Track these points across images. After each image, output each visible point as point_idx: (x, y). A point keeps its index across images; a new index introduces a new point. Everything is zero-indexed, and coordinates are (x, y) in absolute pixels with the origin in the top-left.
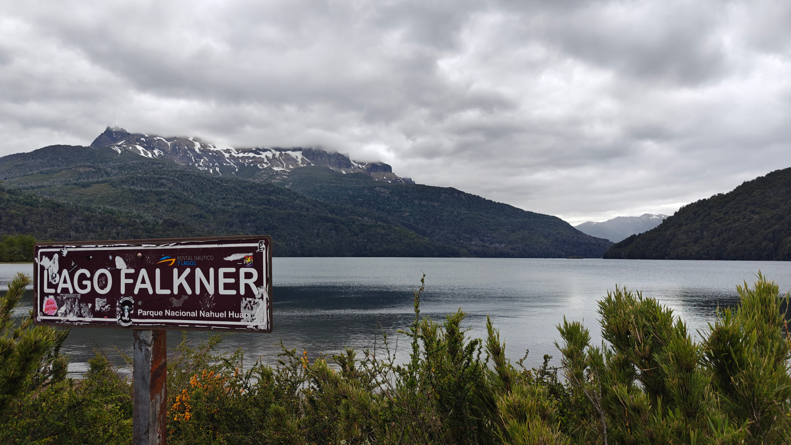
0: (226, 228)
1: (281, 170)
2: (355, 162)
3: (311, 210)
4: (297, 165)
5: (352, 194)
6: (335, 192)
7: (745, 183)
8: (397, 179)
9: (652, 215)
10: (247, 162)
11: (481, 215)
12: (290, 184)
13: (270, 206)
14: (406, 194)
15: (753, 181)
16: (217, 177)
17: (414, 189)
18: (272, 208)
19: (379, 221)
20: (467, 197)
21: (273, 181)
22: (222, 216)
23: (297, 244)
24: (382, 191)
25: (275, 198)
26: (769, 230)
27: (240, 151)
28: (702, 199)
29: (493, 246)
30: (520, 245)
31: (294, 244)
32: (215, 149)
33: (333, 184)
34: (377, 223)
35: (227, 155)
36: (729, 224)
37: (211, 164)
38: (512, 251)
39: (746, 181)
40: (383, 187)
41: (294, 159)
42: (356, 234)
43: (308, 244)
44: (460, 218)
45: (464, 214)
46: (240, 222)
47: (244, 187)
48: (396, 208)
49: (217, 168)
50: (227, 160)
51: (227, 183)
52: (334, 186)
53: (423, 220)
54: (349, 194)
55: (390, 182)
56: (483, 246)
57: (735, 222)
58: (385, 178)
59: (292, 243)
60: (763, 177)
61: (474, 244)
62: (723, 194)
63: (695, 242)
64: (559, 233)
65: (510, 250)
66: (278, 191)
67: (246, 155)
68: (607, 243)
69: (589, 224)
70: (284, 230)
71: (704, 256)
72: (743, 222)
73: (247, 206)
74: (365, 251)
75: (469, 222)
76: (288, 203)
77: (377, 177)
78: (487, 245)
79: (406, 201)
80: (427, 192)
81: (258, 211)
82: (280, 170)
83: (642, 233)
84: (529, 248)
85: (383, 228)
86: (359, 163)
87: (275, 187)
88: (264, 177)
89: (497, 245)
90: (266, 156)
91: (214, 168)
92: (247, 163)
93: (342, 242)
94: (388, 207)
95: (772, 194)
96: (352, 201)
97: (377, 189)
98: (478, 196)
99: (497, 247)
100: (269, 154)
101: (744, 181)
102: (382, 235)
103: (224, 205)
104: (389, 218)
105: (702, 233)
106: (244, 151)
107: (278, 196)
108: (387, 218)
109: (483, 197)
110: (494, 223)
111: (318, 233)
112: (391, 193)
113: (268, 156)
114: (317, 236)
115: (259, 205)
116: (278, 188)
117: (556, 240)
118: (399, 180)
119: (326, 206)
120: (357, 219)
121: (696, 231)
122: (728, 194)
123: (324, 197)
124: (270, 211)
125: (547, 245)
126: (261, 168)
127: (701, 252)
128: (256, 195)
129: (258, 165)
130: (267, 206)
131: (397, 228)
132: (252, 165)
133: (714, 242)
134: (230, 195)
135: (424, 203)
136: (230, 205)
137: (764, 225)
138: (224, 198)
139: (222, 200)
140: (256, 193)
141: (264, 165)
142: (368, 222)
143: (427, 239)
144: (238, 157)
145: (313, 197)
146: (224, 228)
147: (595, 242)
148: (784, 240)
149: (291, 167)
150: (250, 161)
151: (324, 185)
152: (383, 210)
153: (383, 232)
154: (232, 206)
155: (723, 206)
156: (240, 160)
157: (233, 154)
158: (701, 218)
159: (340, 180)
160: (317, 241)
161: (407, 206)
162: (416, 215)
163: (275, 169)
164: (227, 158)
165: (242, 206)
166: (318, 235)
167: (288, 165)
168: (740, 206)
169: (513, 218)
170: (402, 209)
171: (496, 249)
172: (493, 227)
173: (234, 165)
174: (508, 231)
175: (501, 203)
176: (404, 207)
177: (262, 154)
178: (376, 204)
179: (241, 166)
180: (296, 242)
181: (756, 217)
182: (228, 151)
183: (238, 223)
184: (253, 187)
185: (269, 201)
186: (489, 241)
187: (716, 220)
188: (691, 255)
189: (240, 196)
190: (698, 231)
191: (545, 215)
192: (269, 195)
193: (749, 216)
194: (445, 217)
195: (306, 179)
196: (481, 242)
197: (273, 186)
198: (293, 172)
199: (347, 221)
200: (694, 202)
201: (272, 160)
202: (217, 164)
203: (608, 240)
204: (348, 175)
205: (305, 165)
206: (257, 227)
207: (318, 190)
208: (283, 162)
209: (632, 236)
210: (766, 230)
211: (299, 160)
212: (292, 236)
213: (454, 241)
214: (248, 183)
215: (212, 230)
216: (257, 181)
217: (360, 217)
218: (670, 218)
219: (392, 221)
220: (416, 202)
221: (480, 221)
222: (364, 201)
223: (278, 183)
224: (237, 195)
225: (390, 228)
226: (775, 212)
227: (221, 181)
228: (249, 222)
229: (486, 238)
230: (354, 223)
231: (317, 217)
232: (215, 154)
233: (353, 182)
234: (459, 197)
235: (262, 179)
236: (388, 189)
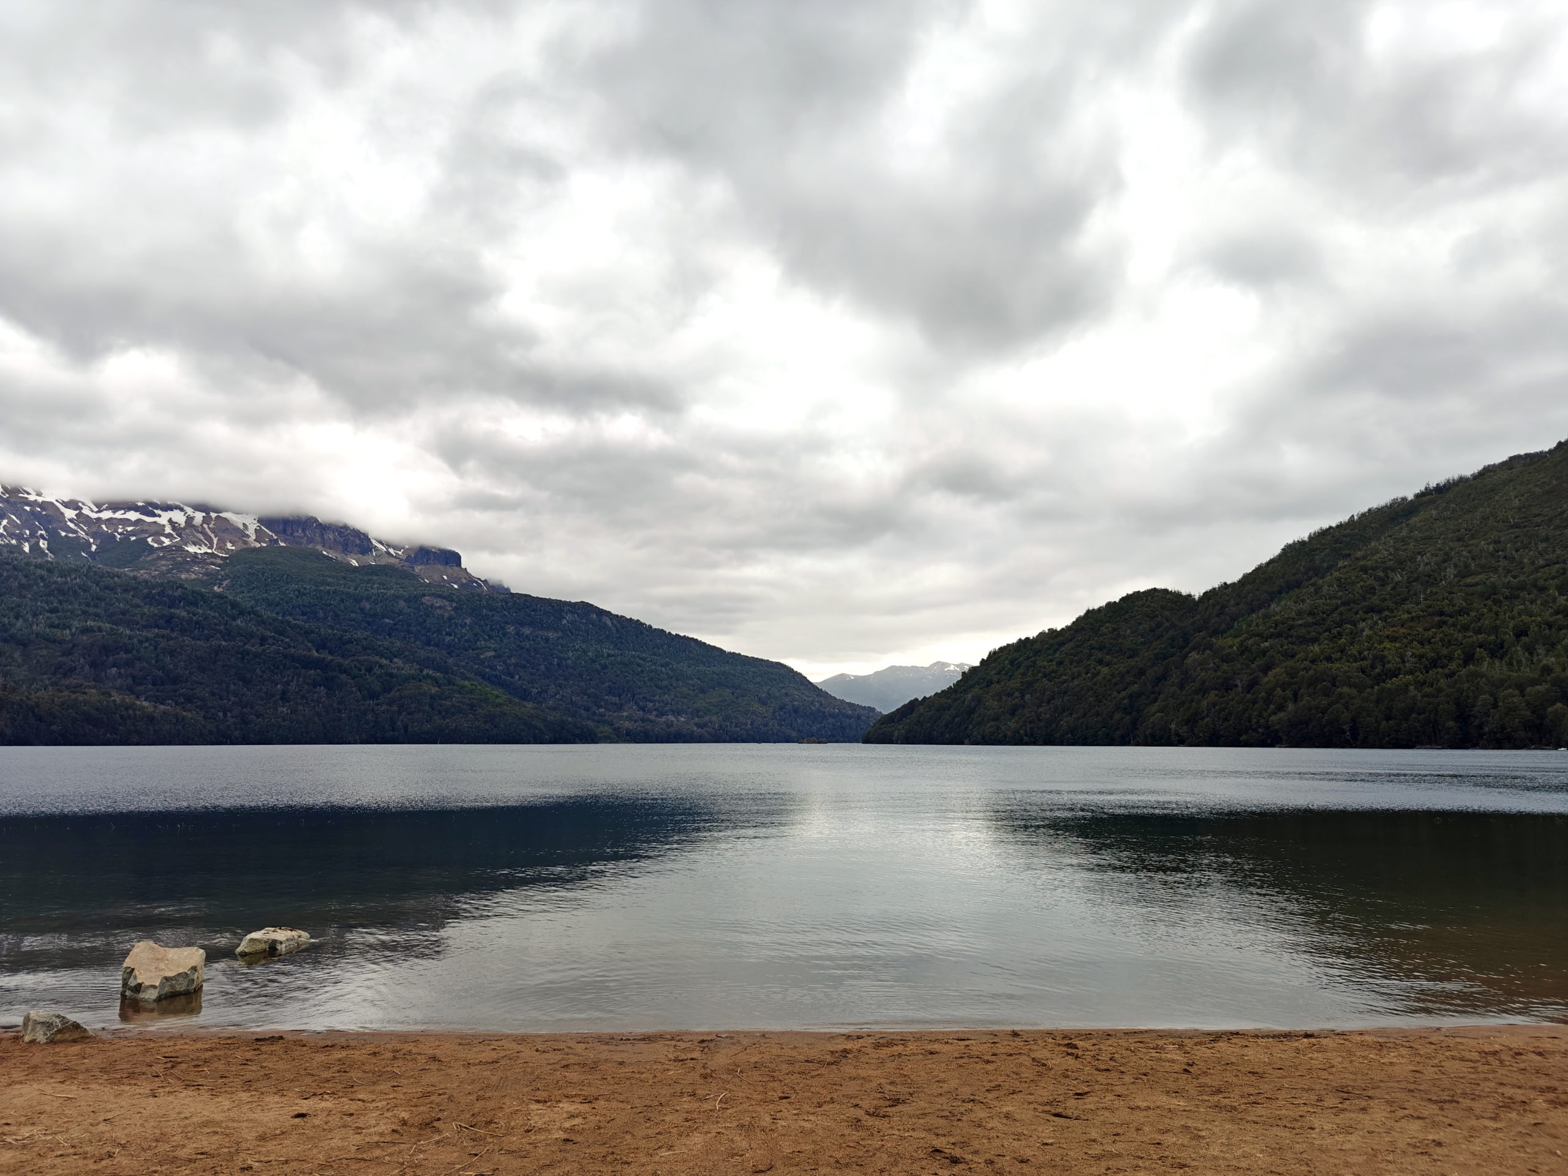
0: (54, 679)
1: (206, 553)
2: (381, 543)
3: (270, 641)
4: (245, 543)
5: (370, 609)
6: (330, 605)
7: (1088, 612)
8: (471, 579)
9: (949, 665)
10: (120, 531)
11: (641, 659)
12: (225, 583)
13: (172, 630)
14: (490, 613)
15: (1100, 609)
16: (39, 560)
17: (507, 603)
18: (174, 635)
19: (427, 667)
20: (615, 622)
21: (183, 576)
22: (45, 652)
23: (232, 717)
24: (438, 605)
25: (184, 614)
26: (1123, 694)
27: (104, 507)
28: (1023, 638)
29: (664, 719)
30: (714, 718)
31: (225, 715)
32: (40, 499)
33: (328, 588)
34: (421, 671)
35: (70, 514)
36: (1065, 681)
37: (28, 532)
38: (700, 730)
39: (1091, 608)
40: (440, 596)
41: (239, 529)
42: (373, 695)
43: (258, 717)
44: (600, 664)
45: (609, 655)
46: (93, 665)
47: (107, 588)
48: (466, 641)
49: (41, 541)
50: (69, 523)
51: (65, 576)
52: (328, 592)
53: (524, 667)
54: (362, 610)
55: (456, 586)
56: (643, 721)
57: (1073, 678)
58: (445, 577)
59: (221, 714)
60: (1115, 602)
61: (627, 717)
62: (1056, 630)
63: (1013, 713)
64: (786, 695)
65: (695, 728)
66: (193, 598)
67: (119, 515)
68: (871, 714)
69: (841, 679)
70: (201, 684)
71: (1026, 739)
72: (1085, 679)
73: (112, 629)
74: (393, 730)
75: (619, 672)
76: (216, 625)
77: (427, 575)
78: (652, 717)
79: (488, 628)
80: (533, 611)
81: (141, 642)
82: (202, 552)
83: (928, 696)
84: (732, 722)
85: (436, 682)
86: (389, 546)
87: (186, 589)
88: (163, 565)
89: (671, 718)
90: (170, 521)
91: (33, 541)
92: (119, 534)
93: (340, 711)
94: (448, 639)
95: (1128, 631)
96: (368, 623)
97: (425, 599)
98: (638, 621)
99: (672, 722)
100: (179, 517)
101: (1087, 609)
102: (432, 697)
103: (52, 626)
104: (450, 661)
105: (1023, 696)
106: (115, 507)
107: (193, 609)
108: (445, 662)
109: (648, 624)
110: (667, 674)
111: (284, 693)
112: (455, 609)
113: (174, 520)
114: (282, 699)
115: (145, 627)
116: (193, 592)
117: (781, 708)
118: (476, 582)
119: (307, 633)
120: (377, 663)
121: (1013, 694)
122: (1063, 629)
123: (304, 614)
124: (171, 643)
125: (765, 717)
126: (156, 545)
127: (1022, 732)
128: (138, 606)
129: (149, 540)
130: (163, 632)
131: (466, 683)
132: (133, 538)
133: (1041, 712)
134: (71, 604)
135: (527, 631)
136: (69, 628)
137: (1116, 684)
138: (53, 611)
139: (49, 615)
140: (136, 601)
141: (163, 539)
142: (403, 669)
143: (530, 705)
144: (99, 519)
145: (278, 614)
146: (50, 679)
147: (850, 712)
148: (1145, 711)
149: (229, 546)
150: (129, 529)
151: (305, 588)
152: (436, 645)
153: (434, 690)
154: (73, 630)
155: (1056, 650)
156: (104, 526)
157: (86, 511)
158: (1021, 670)
159: (344, 578)
160: (280, 709)
161: (491, 637)
162: (510, 657)
163: (192, 549)
164: (71, 520)
165: (100, 630)
166: (284, 697)
167: (221, 542)
168: (1081, 652)
169: (704, 665)
170: (478, 643)
171: (670, 725)
172: (665, 683)
173: (86, 537)
174: (694, 690)
175: (681, 635)
176: (485, 640)
177: (160, 516)
178: (423, 632)
179: (107, 540)
180: (231, 711)
181: (1105, 670)
182: (72, 504)
183: (87, 667)
184: (132, 587)
185: (169, 620)
186: (655, 710)
187: (1045, 676)
188: (1005, 736)
189: (96, 606)
190: (1017, 694)
191: (762, 660)
192: (170, 607)
193: (1094, 669)
194: (569, 662)
195: (263, 574)
196: (641, 713)
197: (181, 586)
198: (233, 559)
199: (355, 667)
200: (1011, 643)
201: (184, 529)
202: (43, 532)
203: (874, 709)
204: (364, 569)
205: (264, 545)
206: (134, 678)
207: (291, 598)
208: (212, 535)
209: (911, 702)
210: (1119, 692)
211: (251, 532)
212: (221, 699)
213: (587, 709)
214: (119, 577)
215: (15, 682)
216: (142, 574)
217: (386, 659)
218: (973, 670)
219: (455, 668)
220: (511, 629)
221: (639, 669)
222: (395, 624)
223: (194, 580)
224: (88, 605)
225: (450, 682)
226: (1133, 663)
227: (49, 571)
228: (114, 666)
229: (651, 704)
230: (369, 670)
231: (285, 656)
232: (39, 510)
233: (374, 584)
234: (600, 621)
235: (156, 570)
236: (452, 601)
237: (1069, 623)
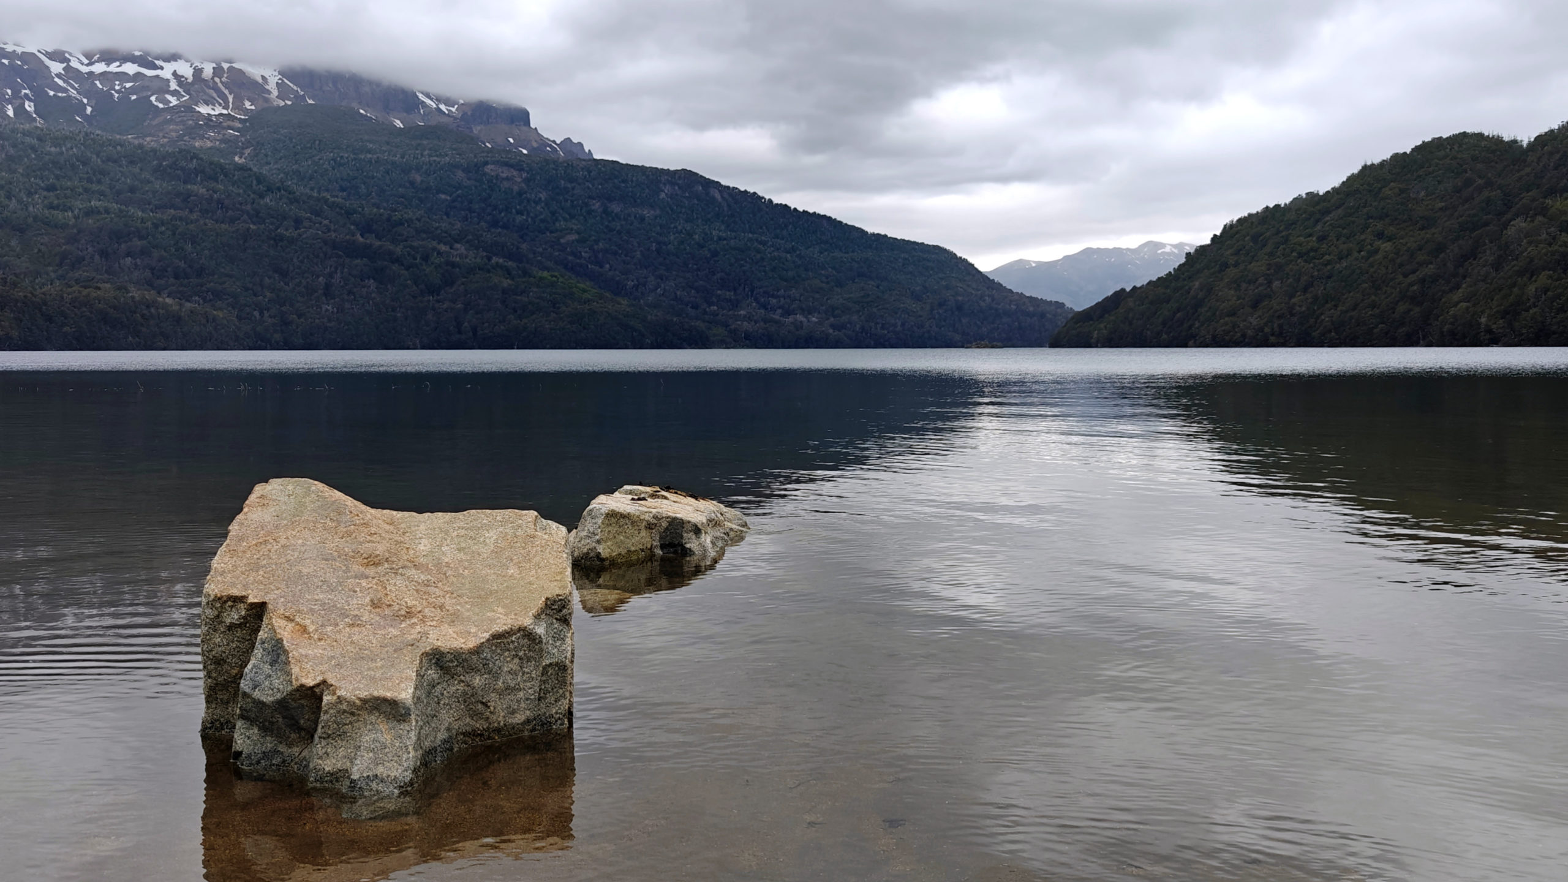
0: (60, 272)
1: (221, 114)
2: (428, 96)
3: (306, 224)
4: (267, 100)
5: (422, 181)
6: (373, 177)
7: (1365, 167)
8: (544, 142)
9: (1163, 245)
10: (117, 88)
11: (761, 243)
12: (247, 152)
13: (191, 211)
14: (569, 185)
15: (1383, 164)
16: (27, 126)
17: (590, 172)
18: (194, 216)
19: (496, 255)
20: (726, 196)
21: (197, 144)
22: (46, 239)
23: (270, 317)
24: (504, 175)
25: (202, 191)
26: (1412, 278)
27: (96, 58)
28: (1271, 205)
29: (791, 319)
30: (855, 318)
31: (262, 313)
32: (19, 50)
33: (369, 156)
34: (489, 259)
35: (56, 67)
36: (1329, 263)
37: (9, 92)
38: (836, 333)
39: (1369, 163)
40: (507, 164)
41: (257, 82)
42: (433, 290)
43: (300, 316)
44: (709, 250)
45: (720, 239)
46: (104, 254)
47: (109, 159)
48: (542, 221)
49: (27, 103)
50: (56, 80)
51: (60, 145)
52: (370, 161)
53: (615, 253)
54: (412, 183)
55: (525, 152)
56: (765, 321)
57: (1340, 259)
58: (511, 140)
59: (256, 313)
60: (1405, 153)
61: (745, 316)
62: (1318, 194)
63: (1255, 305)
64: (947, 288)
65: (831, 331)
66: (212, 170)
67: (114, 68)
68: (1059, 310)
69: (1019, 266)
70: (231, 276)
71: (1272, 339)
72: (1357, 259)
73: (121, 211)
74: (460, 332)
75: (733, 260)
76: (241, 204)
77: (489, 138)
78: (777, 317)
79: (569, 204)
80: (623, 181)
81: (156, 226)
82: (217, 113)
83: (1139, 285)
84: (877, 323)
85: (508, 272)
86: (439, 100)
87: (201, 159)
88: (172, 130)
89: (800, 317)
90: (175, 74)
91: (18, 102)
92: (117, 92)
93: (394, 310)
94: (519, 219)
95: (1423, 193)
96: (421, 200)
97: (489, 169)
98: (755, 193)
99: (801, 322)
100: (186, 71)
101: (1363, 164)
102: (504, 291)
103: (51, 207)
104: (524, 246)
105: (1270, 283)
106: (108, 57)
107: (213, 185)
108: (518, 248)
109: (767, 197)
110: (794, 262)
111: (328, 286)
112: (527, 181)
113: (179, 73)
114: (325, 294)
115: (157, 207)
116: (211, 163)
117: (940, 305)
118: (550, 146)
119: (349, 213)
120: (434, 249)
121: (1257, 280)
122: (1328, 192)
123: (342, 189)
124: (192, 227)
125: (921, 316)
126: (161, 106)
127: (1267, 330)
128: (149, 182)
129: (153, 98)
130: (180, 213)
131: (545, 274)
132: (134, 97)
133: (1295, 304)
134: (70, 179)
135: (616, 208)
136: (71, 209)
137: (1401, 265)
138: (51, 188)
139: (45, 193)
140: (146, 175)
141: (169, 97)
142: (466, 258)
143: (624, 302)
144: (91, 73)
145: (312, 189)
146: (55, 271)
147: (1031, 309)
148: (1443, 300)
149: (248, 105)
150: (128, 85)
151: (342, 157)
152: (505, 227)
153: (506, 283)
154: (76, 212)
155: (1317, 221)
156: (97, 82)
157: (74, 64)
158: (1268, 249)
159: (388, 143)
160: (325, 307)
161: (572, 217)
162: (597, 242)
163: (204, 110)
164: (59, 76)
165: (107, 211)
166: (328, 292)
167: (239, 101)
168: (1354, 222)
169: (841, 250)
170: (557, 224)
171: (799, 326)
172: (791, 274)
173: (78, 97)
174: (828, 283)
175: (811, 211)
176: (565, 220)
177: (162, 68)
178: (489, 210)
179: (102, 100)
180: (268, 310)
181: (1387, 246)
182: (58, 56)
183: (97, 257)
184: (136, 157)
185: (186, 197)
186: (779, 308)
187: (1300, 255)
188: (1244, 336)
189: (99, 182)
190: (1261, 280)
191: (915, 243)
192: (185, 182)
193: (1371, 245)
194: (670, 247)
195: (291, 139)
196: (763, 311)
197: (195, 156)
198: (254, 121)
199: (409, 254)
200: (1254, 212)
201: (192, 83)
202: (27, 91)
203: (1063, 305)
204: (409, 132)
205: (289, 103)
206: (152, 269)
207: (327, 170)
208: (226, 92)
209: (1116, 294)
210: (1405, 276)
211: (272, 86)
212: (255, 295)
213: (695, 307)
214: (122, 146)
215: (16, 275)
216: (149, 142)
217: (445, 244)
218: (1202, 250)
219: (531, 256)
220: (596, 205)
221: (759, 256)
222: (454, 201)
223: (211, 148)
224: (90, 180)
225: (526, 273)
226: (1428, 236)
227: (40, 139)
228: (128, 255)
229: (774, 301)
230: (426, 258)
231: (325, 243)
232: (19, 63)
233: (425, 150)
234: (707, 194)
235: (164, 137)
236: (521, 170)
237: (1337, 184)
